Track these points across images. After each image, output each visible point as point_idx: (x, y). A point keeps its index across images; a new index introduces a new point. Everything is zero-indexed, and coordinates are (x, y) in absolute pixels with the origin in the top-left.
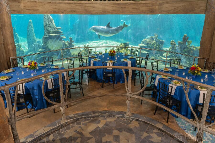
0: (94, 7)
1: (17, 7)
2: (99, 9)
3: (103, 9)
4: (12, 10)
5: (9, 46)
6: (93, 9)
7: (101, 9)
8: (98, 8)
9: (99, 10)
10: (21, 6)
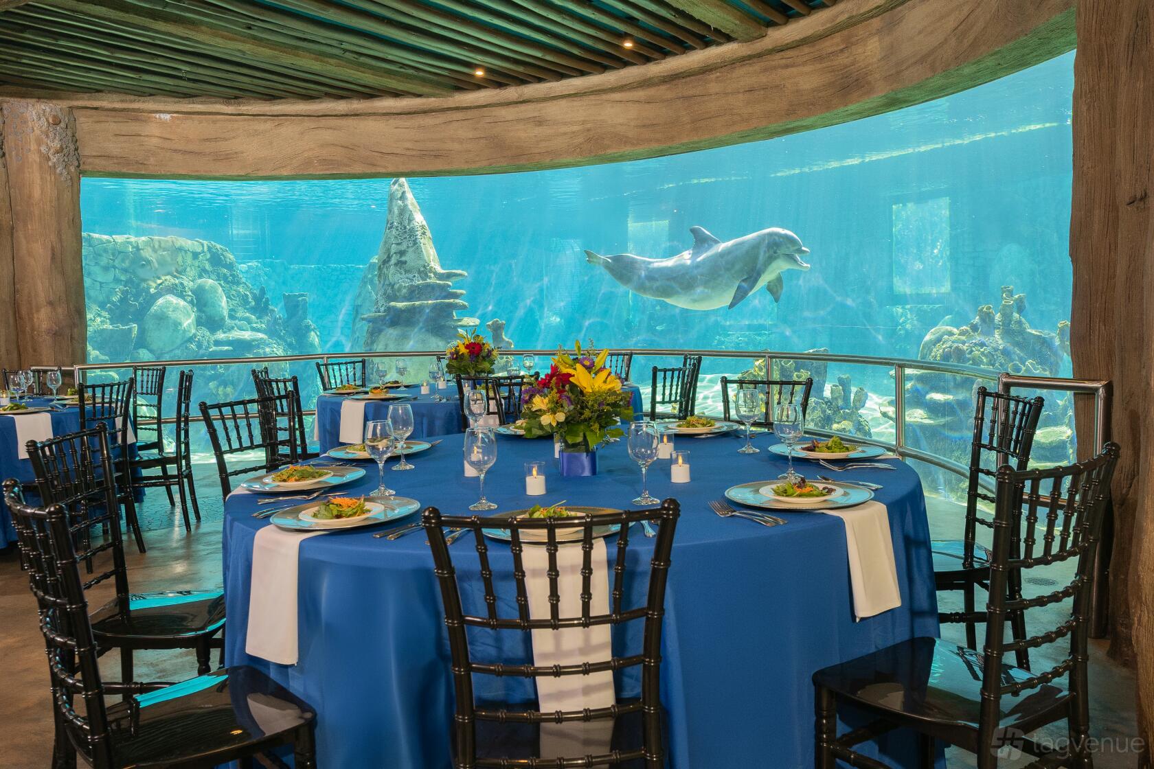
0: (540, 122)
1: (122, 139)
2: (564, 129)
3: (589, 126)
4: (94, 154)
5: (38, 311)
6: (538, 131)
7: (575, 128)
8: (565, 124)
9: (565, 134)
10: (147, 136)
